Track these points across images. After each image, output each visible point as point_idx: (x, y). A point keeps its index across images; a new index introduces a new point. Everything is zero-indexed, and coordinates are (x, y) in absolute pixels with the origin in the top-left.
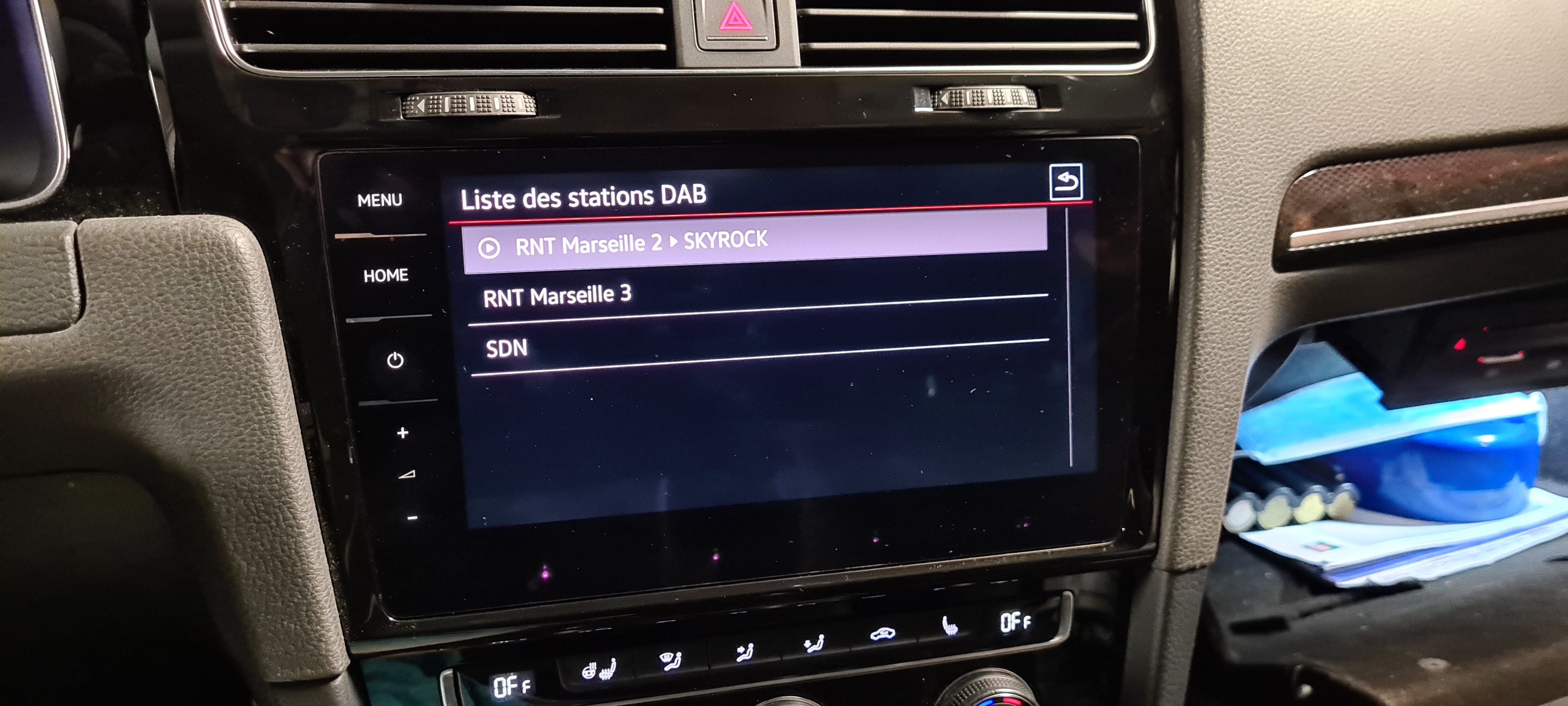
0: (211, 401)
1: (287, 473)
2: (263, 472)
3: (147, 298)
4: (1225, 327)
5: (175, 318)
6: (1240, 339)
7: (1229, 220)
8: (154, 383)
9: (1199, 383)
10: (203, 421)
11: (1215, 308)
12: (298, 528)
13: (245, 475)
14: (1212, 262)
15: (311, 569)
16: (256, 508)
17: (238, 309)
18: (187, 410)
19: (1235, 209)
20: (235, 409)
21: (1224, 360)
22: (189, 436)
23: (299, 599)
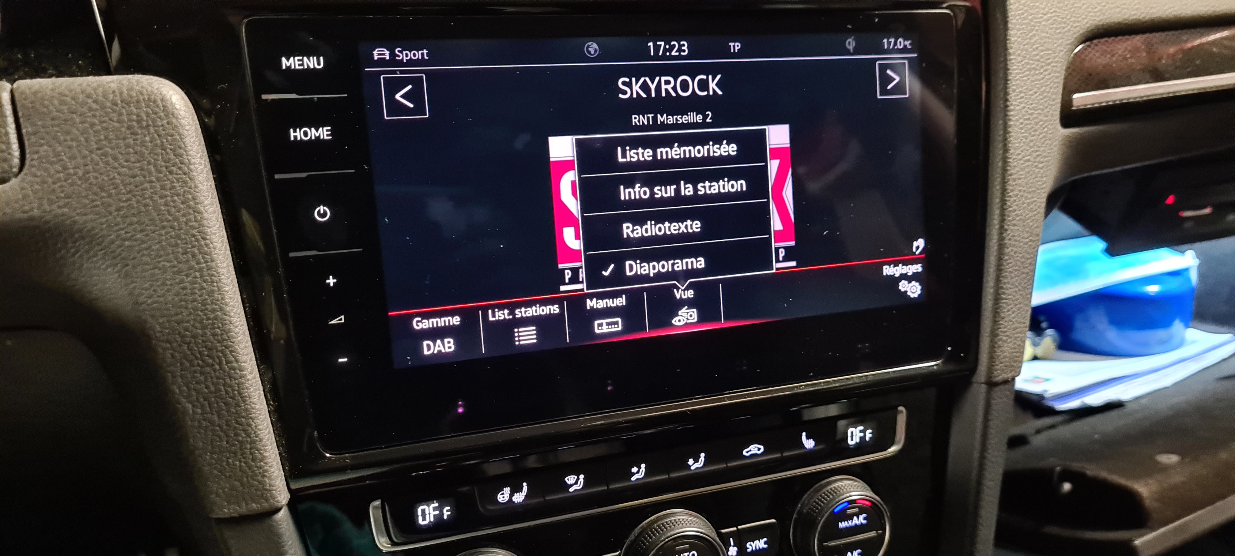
0: (153, 250)
1: (228, 318)
2: (205, 317)
3: (87, 153)
4: (1029, 172)
5: (115, 170)
6: (1039, 183)
7: (1029, 81)
8: (97, 234)
9: (1010, 221)
10: (146, 271)
11: (1020, 157)
12: (240, 371)
13: (188, 322)
14: (1017, 117)
15: (253, 409)
16: (200, 352)
17: (176, 163)
18: (130, 260)
19: (1033, 72)
20: (176, 259)
21: (1028, 201)
22: (132, 286)
23: (243, 438)
